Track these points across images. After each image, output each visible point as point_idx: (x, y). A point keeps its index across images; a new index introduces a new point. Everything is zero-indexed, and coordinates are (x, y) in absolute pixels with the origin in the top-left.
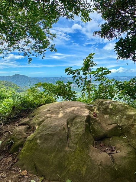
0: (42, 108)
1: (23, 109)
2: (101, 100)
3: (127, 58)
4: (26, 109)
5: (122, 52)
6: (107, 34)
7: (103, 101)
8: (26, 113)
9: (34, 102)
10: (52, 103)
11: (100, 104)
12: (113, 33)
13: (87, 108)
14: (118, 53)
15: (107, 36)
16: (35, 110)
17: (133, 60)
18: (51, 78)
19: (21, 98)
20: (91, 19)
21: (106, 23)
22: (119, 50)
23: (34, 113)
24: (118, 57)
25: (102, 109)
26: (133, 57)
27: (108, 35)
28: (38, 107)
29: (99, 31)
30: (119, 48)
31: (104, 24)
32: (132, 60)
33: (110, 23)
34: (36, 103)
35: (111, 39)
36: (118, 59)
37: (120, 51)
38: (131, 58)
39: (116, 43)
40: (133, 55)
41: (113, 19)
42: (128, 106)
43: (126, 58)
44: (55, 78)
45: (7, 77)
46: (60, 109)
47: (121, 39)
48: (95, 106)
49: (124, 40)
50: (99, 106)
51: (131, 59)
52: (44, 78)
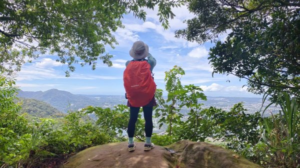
0: (85, 153)
1: (49, 156)
2: (189, 142)
3: (228, 72)
4: (56, 157)
5: (221, 63)
6: (197, 36)
7: (192, 145)
8: (55, 163)
9: (72, 142)
10: (104, 145)
11: (187, 150)
12: (206, 33)
13: (165, 157)
14: (213, 64)
15: (197, 38)
16: (71, 158)
17: (238, 76)
18: (108, 96)
19: (49, 134)
20: (175, 16)
21: (196, 18)
22: (215, 60)
23: (69, 164)
24: (214, 69)
25: (192, 161)
26: (237, 71)
27: (199, 36)
28: (78, 151)
29: (184, 30)
30: (215, 57)
31: (192, 20)
32: (236, 75)
33: (201, 18)
34: (75, 145)
35: (203, 42)
36: (215, 73)
37: (217, 62)
38: (234, 71)
39: (211, 50)
40: (238, 68)
41: (206, 13)
42: (237, 156)
43: (226, 72)
44: (115, 96)
45: (37, 92)
46: (116, 157)
47: (219, 43)
48: (179, 154)
49: (223, 44)
50: (187, 153)
51: (235, 73)
52: (98, 96)
